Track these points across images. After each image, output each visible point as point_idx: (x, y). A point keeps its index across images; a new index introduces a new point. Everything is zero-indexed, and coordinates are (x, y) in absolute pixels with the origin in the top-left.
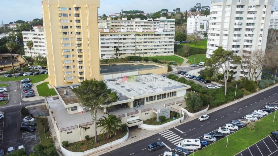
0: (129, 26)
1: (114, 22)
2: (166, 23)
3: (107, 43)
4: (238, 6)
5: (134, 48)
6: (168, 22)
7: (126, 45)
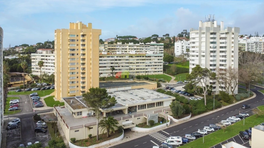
0: (123, 49)
1: (110, 46)
2: (156, 47)
3: (105, 63)
4: (211, 34)
5: (128, 68)
6: (158, 46)
7: (120, 65)
